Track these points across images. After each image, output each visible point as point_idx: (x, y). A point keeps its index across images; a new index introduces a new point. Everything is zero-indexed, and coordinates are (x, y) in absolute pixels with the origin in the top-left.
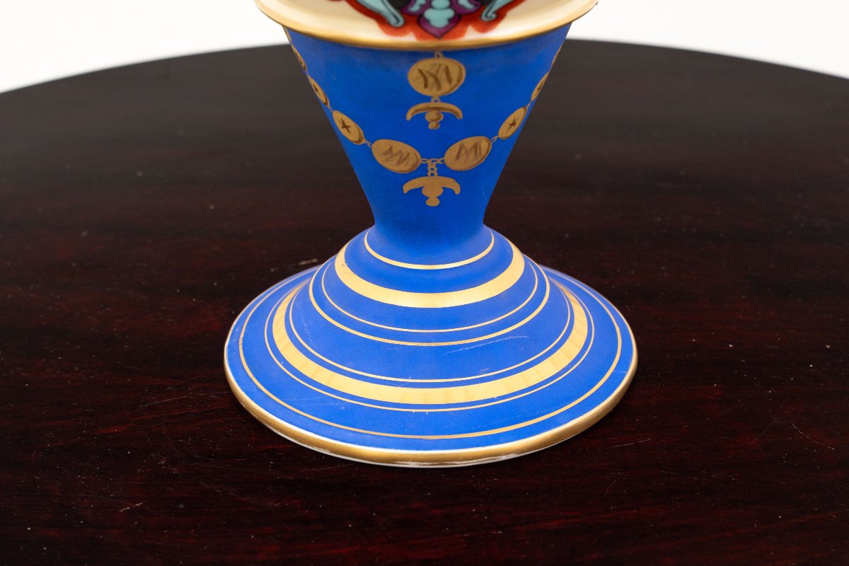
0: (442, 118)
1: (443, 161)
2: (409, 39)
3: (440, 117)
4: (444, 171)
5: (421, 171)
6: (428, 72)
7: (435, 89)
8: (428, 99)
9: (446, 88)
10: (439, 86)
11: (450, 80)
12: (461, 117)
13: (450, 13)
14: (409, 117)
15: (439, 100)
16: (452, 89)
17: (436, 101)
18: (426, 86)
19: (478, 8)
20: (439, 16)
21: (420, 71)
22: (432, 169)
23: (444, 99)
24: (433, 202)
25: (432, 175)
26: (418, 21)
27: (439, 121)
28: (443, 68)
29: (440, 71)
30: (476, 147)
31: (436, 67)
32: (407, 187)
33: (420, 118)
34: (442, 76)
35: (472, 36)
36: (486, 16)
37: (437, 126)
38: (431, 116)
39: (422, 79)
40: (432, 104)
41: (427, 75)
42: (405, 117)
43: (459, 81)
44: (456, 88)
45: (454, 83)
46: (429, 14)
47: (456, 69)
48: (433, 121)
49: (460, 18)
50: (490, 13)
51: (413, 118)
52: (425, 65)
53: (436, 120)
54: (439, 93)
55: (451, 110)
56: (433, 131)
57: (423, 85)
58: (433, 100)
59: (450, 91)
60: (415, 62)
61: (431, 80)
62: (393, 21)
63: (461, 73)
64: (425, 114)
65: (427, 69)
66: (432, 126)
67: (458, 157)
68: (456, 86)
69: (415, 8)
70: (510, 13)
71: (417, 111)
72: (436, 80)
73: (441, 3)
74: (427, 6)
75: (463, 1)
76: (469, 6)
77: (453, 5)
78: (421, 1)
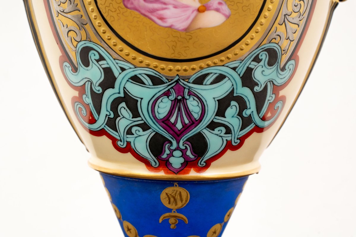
0: (177, 223)
2: (161, 174)
3: (177, 222)
6: (170, 195)
7: (174, 205)
8: (170, 210)
9: (180, 205)
10: (176, 204)
11: (182, 200)
12: (187, 223)
13: (182, 160)
14: (160, 221)
15: (176, 211)
16: (183, 205)
17: (174, 212)
18: (169, 203)
19: (196, 158)
20: (176, 161)
21: (167, 194)
23: (179, 211)
26: (165, 164)
27: (176, 224)
28: (178, 192)
29: (177, 194)
31: (175, 192)
33: (166, 221)
34: (178, 197)
35: (193, 174)
36: (200, 164)
37: (175, 227)
38: (172, 221)
39: (167, 199)
40: (172, 214)
41: (170, 196)
42: (159, 221)
43: (186, 201)
44: (185, 205)
45: (184, 202)
46: (172, 160)
47: (185, 193)
48: (173, 224)
49: (188, 164)
50: (202, 162)
51: (162, 221)
52: (169, 190)
53: (175, 223)
54: (176, 207)
55: (182, 218)
56: (173, 229)
57: (168, 202)
58: (173, 211)
59: (181, 207)
60: (164, 189)
61: (172, 199)
62: (153, 164)
63: (187, 196)
64: (169, 219)
65: (170, 193)
66: (172, 226)
68: (185, 204)
69: (164, 156)
70: (213, 164)
71: (164, 217)
72: (175, 199)
73: (178, 153)
74: (171, 155)
75: (189, 153)
76: (192, 157)
77: (184, 155)
78: (167, 152)
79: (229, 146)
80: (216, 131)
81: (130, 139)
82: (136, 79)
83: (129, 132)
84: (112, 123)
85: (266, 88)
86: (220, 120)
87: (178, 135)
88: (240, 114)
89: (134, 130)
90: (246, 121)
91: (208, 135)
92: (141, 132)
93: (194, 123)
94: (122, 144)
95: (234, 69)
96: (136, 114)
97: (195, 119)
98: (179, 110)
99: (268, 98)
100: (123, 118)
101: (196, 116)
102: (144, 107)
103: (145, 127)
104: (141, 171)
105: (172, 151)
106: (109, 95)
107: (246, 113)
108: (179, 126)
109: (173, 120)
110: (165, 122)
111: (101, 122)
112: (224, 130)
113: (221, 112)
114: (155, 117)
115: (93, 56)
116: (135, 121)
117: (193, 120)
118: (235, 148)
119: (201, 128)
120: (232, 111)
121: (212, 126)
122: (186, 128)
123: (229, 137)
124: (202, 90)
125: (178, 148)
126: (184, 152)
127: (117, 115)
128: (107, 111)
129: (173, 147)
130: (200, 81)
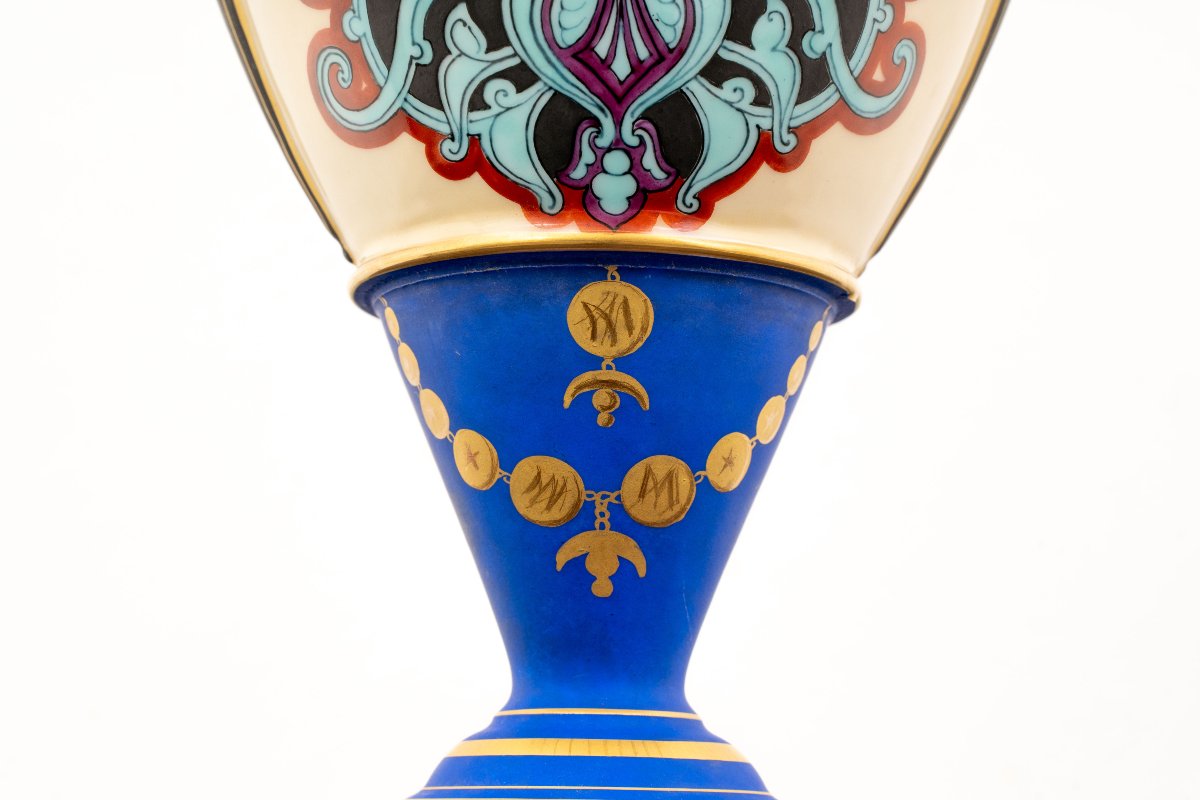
0: (617, 405)
1: (618, 498)
2: (571, 233)
3: (616, 402)
4: (622, 521)
5: (582, 519)
6: (597, 308)
7: (608, 341)
8: (595, 362)
9: (625, 342)
10: (614, 341)
11: (630, 328)
12: (648, 407)
14: (567, 401)
15: (613, 366)
16: (634, 344)
17: (609, 367)
18: (594, 337)
20: (614, 190)
21: (585, 305)
22: (602, 514)
23: (623, 363)
24: (603, 588)
25: (602, 526)
26: (580, 200)
27: (613, 410)
28: (619, 300)
29: (616, 307)
30: (670, 477)
31: (610, 298)
32: (562, 557)
33: (584, 400)
34: (618, 317)
36: (684, 202)
37: (610, 419)
38: (601, 398)
39: (588, 321)
40: (603, 374)
41: (596, 314)
42: (562, 402)
43: (644, 330)
44: (640, 344)
45: (637, 332)
47: (640, 305)
48: (605, 409)
51: (573, 402)
52: (593, 293)
53: (609, 408)
54: (614, 351)
55: (632, 389)
56: (604, 428)
57: (589, 335)
58: (604, 365)
59: (629, 349)
60: (578, 288)
61: (601, 324)
62: (546, 201)
63: (647, 312)
64: (593, 392)
65: (596, 302)
66: (602, 419)
67: (642, 494)
68: (639, 340)
69: (579, 173)
70: (722, 206)
71: (579, 388)
72: (611, 326)
73: (617, 161)
74: (596, 168)
75: (649, 161)
76: (659, 174)
77: (635, 169)
78: (588, 156)
79: (766, 153)
81: (480, 123)
83: (477, 102)
86: (735, 53)
87: (617, 98)
88: (794, 44)
92: (513, 97)
93: (666, 57)
94: (455, 150)
96: (496, 37)
97: (667, 45)
98: (621, 14)
99: (873, 12)
100: (459, 56)
101: (670, 36)
103: (522, 77)
104: (511, 229)
105: (601, 153)
107: (814, 45)
108: (621, 68)
109: (602, 48)
110: (582, 57)
111: (395, 83)
112: (750, 92)
113: (739, 29)
114: (552, 42)
116: (494, 62)
117: (661, 47)
119: (684, 75)
121: (717, 71)
122: (642, 74)
123: (762, 118)
125: (618, 144)
126: (634, 154)
127: (441, 51)
128: (414, 43)
129: (604, 141)
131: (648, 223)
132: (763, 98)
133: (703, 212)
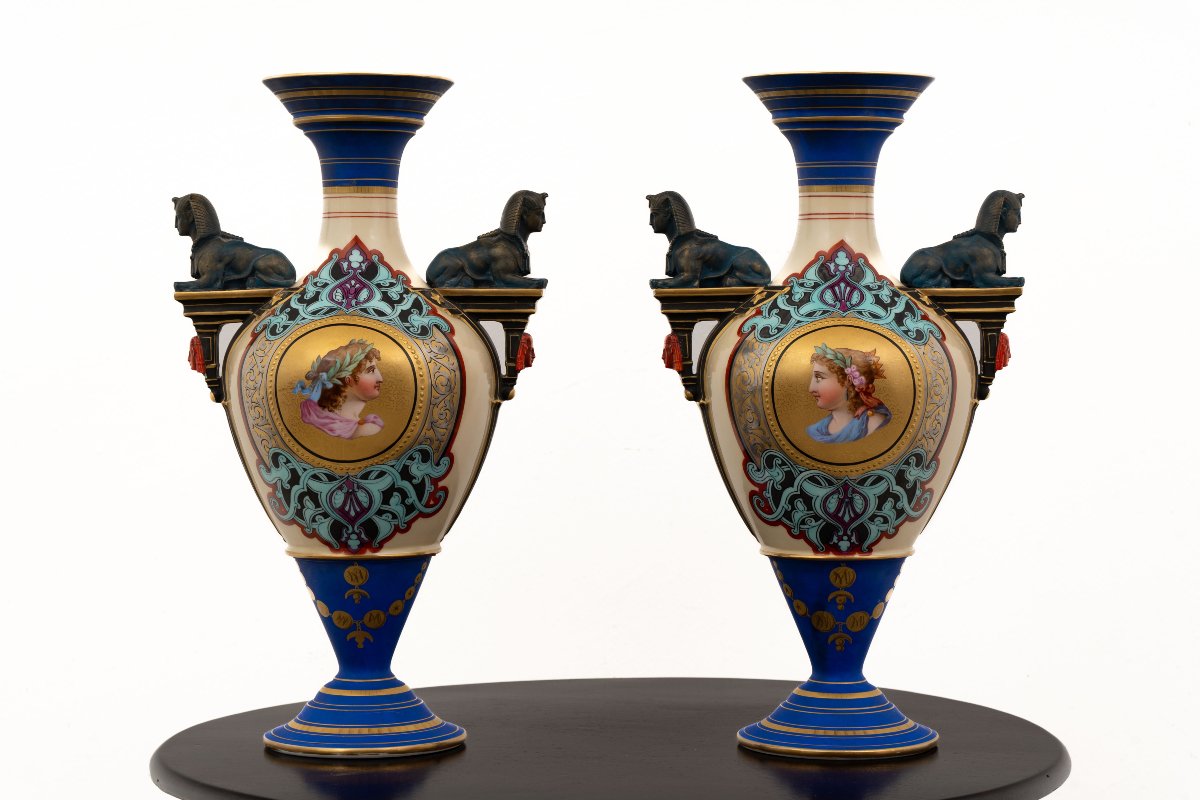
1: (363, 622)
2: (342, 555)
3: (360, 597)
4: (364, 628)
5: (353, 628)
6: (352, 573)
7: (356, 582)
8: (353, 587)
9: (361, 581)
10: (358, 581)
11: (362, 578)
12: (369, 598)
13: (358, 542)
14: (346, 597)
17: (357, 588)
18: (352, 581)
19: (370, 540)
20: (354, 543)
21: (349, 573)
22: (359, 627)
23: (360, 587)
24: (360, 646)
25: (359, 630)
26: (345, 546)
27: (359, 599)
28: (358, 571)
30: (378, 615)
31: (356, 570)
32: (348, 638)
33: (351, 597)
34: (358, 575)
35: (368, 554)
37: (359, 602)
38: (355, 596)
39: (350, 577)
40: (355, 590)
41: (352, 575)
42: (344, 597)
43: (366, 578)
45: (364, 579)
46: (350, 542)
47: (364, 571)
48: (357, 599)
49: (363, 546)
50: (375, 544)
51: (348, 597)
52: (351, 569)
54: (358, 584)
55: (364, 594)
56: (357, 604)
57: (350, 580)
58: (355, 588)
59: (362, 583)
60: (346, 568)
61: (354, 577)
63: (366, 574)
64: (353, 595)
65: (352, 571)
66: (356, 601)
67: (370, 620)
68: (365, 581)
69: (343, 539)
70: (385, 545)
71: (349, 594)
72: (356, 578)
73: (354, 536)
74: (348, 538)
75: (363, 536)
76: (366, 539)
77: (359, 538)
78: (345, 535)
79: (397, 530)
80: (384, 517)
81: (315, 526)
82: (315, 477)
83: (314, 520)
84: (300, 513)
85: (423, 479)
86: (385, 507)
87: (352, 521)
88: (403, 502)
89: (317, 518)
90: (410, 509)
91: (378, 520)
92: (323, 520)
93: (365, 511)
94: (309, 531)
95: (393, 466)
96: (318, 505)
97: (365, 508)
98: (351, 500)
99: (427, 488)
100: (308, 508)
101: (366, 505)
102: (323, 499)
103: (325, 515)
104: (327, 553)
105: (349, 535)
106: (296, 490)
107: (409, 501)
108: (353, 513)
109: (347, 509)
110: (341, 511)
111: (292, 511)
112: (391, 516)
113: (386, 501)
114: (332, 505)
115: (282, 460)
116: (317, 511)
117: (363, 508)
118: (404, 531)
119: (371, 514)
120: (395, 499)
121: (380, 513)
122: (359, 515)
123: (395, 522)
124: (368, 484)
125: (354, 532)
126: (359, 535)
127: (303, 507)
128: (295, 503)
129: (350, 531)
130: (365, 476)
131: (364, 552)
132: (395, 517)
133: (380, 547)
